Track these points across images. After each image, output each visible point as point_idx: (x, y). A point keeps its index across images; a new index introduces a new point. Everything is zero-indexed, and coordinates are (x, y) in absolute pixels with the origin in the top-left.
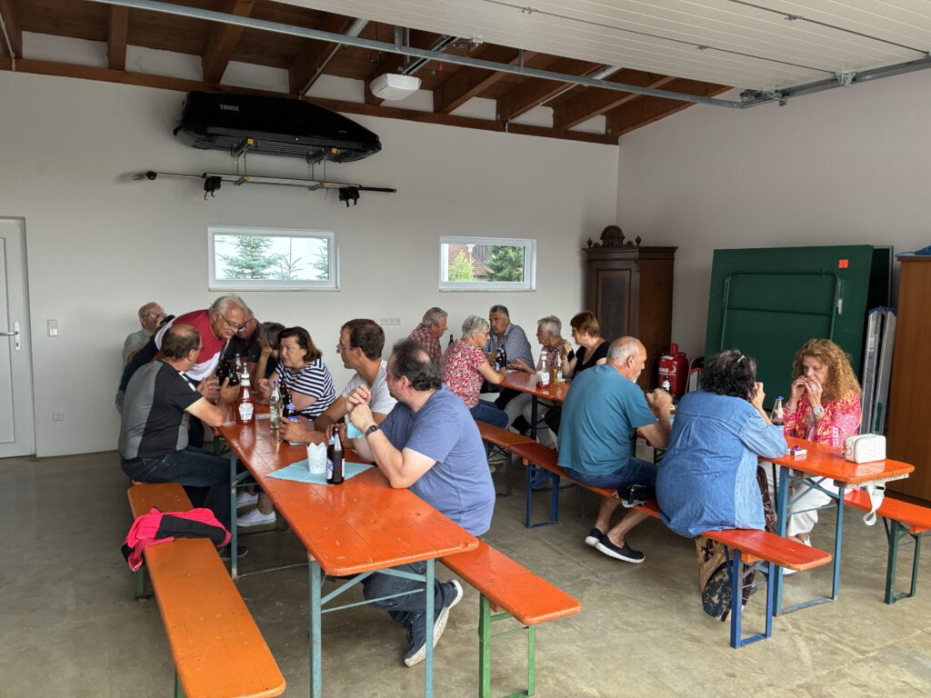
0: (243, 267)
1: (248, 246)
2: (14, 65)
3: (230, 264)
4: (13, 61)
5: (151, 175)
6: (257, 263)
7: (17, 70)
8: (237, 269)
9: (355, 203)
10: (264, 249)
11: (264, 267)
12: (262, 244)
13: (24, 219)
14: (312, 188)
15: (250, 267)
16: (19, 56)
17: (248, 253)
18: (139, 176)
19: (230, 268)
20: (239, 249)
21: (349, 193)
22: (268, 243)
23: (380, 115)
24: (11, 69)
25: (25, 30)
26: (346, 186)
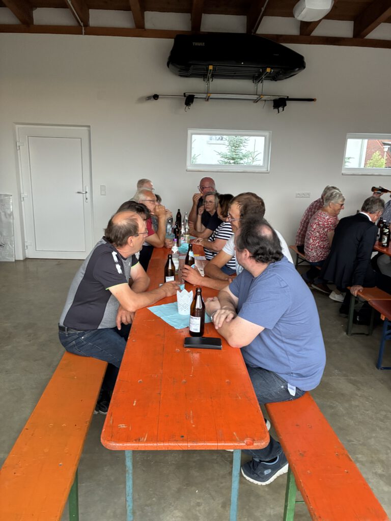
0: (229, 159)
1: (234, 146)
2: (83, 31)
3: (222, 157)
4: (83, 28)
5: (156, 97)
6: (237, 156)
7: (85, 34)
8: (226, 160)
9: (283, 110)
10: (242, 148)
11: (241, 159)
12: (241, 145)
13: (89, 127)
14: (256, 101)
15: (233, 159)
16: (86, 25)
17: (233, 150)
18: (149, 98)
19: (222, 159)
20: (228, 148)
21: (280, 103)
22: (246, 144)
23: (310, 43)
24: (82, 34)
25: (91, 9)
26: (277, 97)
